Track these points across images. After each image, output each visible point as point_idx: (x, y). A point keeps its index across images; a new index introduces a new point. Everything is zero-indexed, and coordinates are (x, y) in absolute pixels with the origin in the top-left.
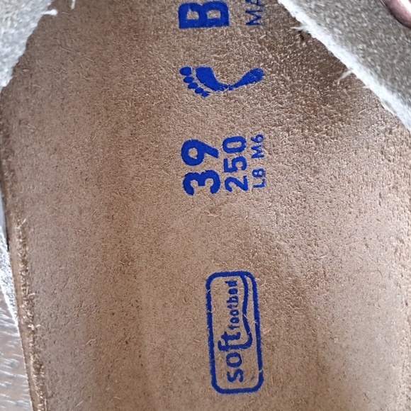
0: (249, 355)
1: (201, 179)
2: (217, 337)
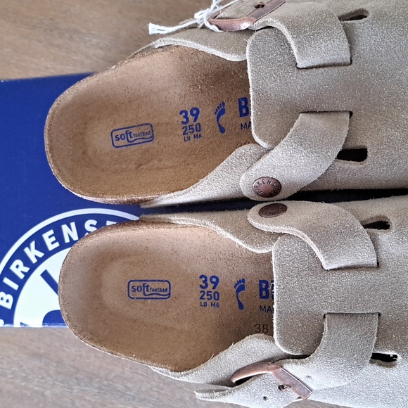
0: (140, 294)
1: (186, 117)
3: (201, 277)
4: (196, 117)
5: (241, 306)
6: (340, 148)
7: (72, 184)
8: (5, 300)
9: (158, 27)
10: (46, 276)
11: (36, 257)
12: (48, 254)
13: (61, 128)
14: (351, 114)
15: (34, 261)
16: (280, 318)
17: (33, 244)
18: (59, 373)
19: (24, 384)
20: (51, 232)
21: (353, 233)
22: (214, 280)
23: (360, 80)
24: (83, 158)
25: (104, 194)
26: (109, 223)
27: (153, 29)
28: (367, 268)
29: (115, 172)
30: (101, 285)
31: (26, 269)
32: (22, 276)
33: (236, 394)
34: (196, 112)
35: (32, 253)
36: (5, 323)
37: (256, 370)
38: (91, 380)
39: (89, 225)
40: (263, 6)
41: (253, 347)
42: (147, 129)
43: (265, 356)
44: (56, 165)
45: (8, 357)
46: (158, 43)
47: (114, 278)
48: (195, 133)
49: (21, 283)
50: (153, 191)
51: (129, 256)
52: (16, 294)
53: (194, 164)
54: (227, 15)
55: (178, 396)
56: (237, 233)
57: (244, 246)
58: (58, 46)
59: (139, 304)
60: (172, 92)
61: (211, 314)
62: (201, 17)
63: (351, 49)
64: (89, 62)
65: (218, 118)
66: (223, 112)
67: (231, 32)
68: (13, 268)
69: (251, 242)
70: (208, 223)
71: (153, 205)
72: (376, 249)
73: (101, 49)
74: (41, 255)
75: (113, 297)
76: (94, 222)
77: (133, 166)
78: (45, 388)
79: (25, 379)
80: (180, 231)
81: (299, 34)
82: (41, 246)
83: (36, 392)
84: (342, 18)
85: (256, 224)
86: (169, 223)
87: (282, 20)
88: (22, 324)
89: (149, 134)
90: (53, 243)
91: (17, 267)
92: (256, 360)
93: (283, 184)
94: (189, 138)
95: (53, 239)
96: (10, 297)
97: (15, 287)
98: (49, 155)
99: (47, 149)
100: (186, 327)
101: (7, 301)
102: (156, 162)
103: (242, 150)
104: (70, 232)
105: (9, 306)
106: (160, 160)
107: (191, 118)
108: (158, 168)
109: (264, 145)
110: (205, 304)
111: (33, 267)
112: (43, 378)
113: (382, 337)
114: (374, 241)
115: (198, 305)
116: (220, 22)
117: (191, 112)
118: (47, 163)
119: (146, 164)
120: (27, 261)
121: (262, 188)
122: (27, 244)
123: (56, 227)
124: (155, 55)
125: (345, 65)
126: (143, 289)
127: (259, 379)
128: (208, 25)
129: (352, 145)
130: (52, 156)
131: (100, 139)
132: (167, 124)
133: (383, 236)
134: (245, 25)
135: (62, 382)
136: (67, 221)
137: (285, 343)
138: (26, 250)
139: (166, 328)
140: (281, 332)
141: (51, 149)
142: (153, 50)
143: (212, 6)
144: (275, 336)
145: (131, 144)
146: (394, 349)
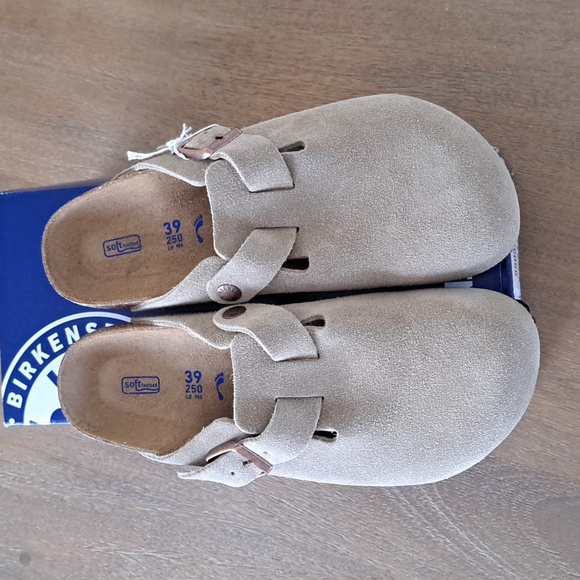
0: (133, 390)
1: (169, 228)
2: (139, 380)
3: (186, 372)
4: (178, 227)
5: (221, 397)
6: (284, 260)
7: (67, 292)
8: (15, 400)
9: (136, 154)
10: (52, 376)
11: (43, 359)
12: (53, 356)
13: (57, 241)
14: (298, 229)
15: (41, 362)
16: (238, 403)
17: (39, 347)
18: (77, 477)
19: (42, 489)
20: (56, 335)
21: (293, 329)
22: (197, 375)
23: (301, 201)
24: (78, 268)
25: (95, 301)
26: (107, 325)
27: (131, 155)
28: (310, 358)
29: (108, 279)
30: (97, 383)
31: (34, 371)
32: (30, 377)
33: (207, 470)
34: (177, 224)
35: (39, 355)
36: (16, 422)
37: (223, 449)
38: (110, 482)
39: (90, 327)
40: (221, 138)
41: (219, 430)
42: (135, 240)
43: (230, 437)
44: (52, 275)
45: (26, 462)
46: (137, 167)
47: (110, 375)
48: (178, 243)
49: (29, 384)
50: (137, 297)
51: (122, 355)
52: (25, 394)
53: (176, 271)
54: (191, 146)
55: (196, 496)
56: (203, 332)
57: (209, 344)
58: (67, 144)
59: (132, 398)
60: (155, 206)
61: (195, 405)
62: (172, 145)
63: (292, 175)
64: (98, 159)
65: (197, 230)
66: (200, 224)
67: (195, 160)
68: (21, 369)
69: (214, 341)
70: (181, 324)
71: (139, 310)
72: (315, 343)
73: (110, 146)
74: (47, 356)
75: (109, 393)
76: (95, 325)
77: (123, 274)
78: (64, 493)
79: (44, 484)
80: (162, 332)
81: (245, 165)
82: (47, 348)
83: (55, 497)
84: (281, 150)
85: (218, 325)
86: (152, 325)
87: (231, 154)
88: (31, 422)
89: (137, 245)
90: (57, 345)
91: (25, 368)
92: (223, 441)
93: (242, 290)
94: (172, 247)
95: (58, 341)
96: (20, 397)
97: (24, 387)
98: (46, 267)
99: (44, 262)
100: (174, 416)
101: (17, 401)
102: (144, 269)
103: (205, 262)
104: (72, 334)
105: (19, 405)
106: (147, 268)
107: (174, 229)
108: (146, 276)
109: (223, 257)
110: (190, 397)
111: (40, 368)
112: (61, 483)
113: (324, 416)
114: (312, 336)
115: (183, 397)
116: (186, 151)
117: (174, 223)
118: (44, 274)
119: (135, 271)
120: (34, 363)
121: (225, 293)
122: (33, 346)
123: (60, 330)
124: (136, 177)
125: (289, 188)
126: (134, 385)
127: (225, 457)
128: (177, 152)
129: (297, 256)
130: (49, 268)
131: (93, 250)
132: (153, 235)
133: (319, 332)
134: (206, 156)
135: (81, 486)
136: (70, 324)
137: (243, 424)
138: (33, 352)
139: (156, 419)
140: (239, 415)
141: (48, 261)
142: (133, 173)
143: (182, 136)
144: (235, 419)
145: (121, 253)
146: (333, 426)
